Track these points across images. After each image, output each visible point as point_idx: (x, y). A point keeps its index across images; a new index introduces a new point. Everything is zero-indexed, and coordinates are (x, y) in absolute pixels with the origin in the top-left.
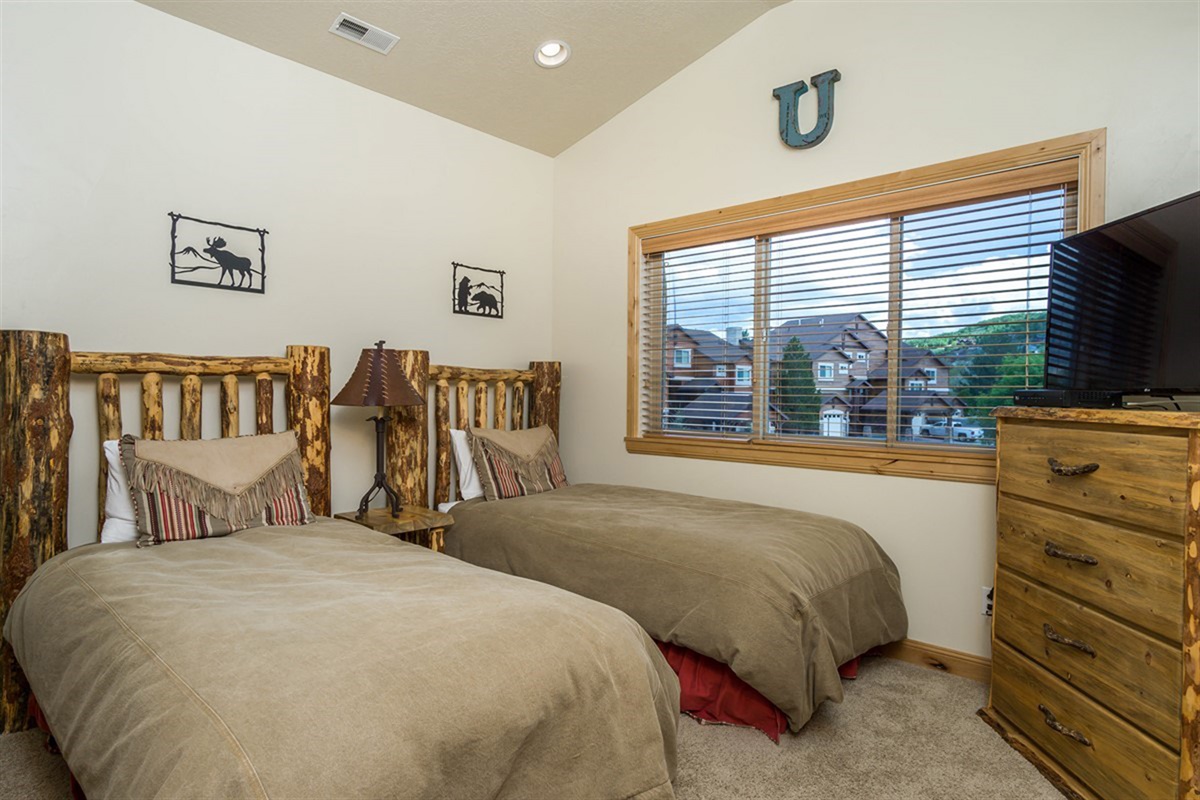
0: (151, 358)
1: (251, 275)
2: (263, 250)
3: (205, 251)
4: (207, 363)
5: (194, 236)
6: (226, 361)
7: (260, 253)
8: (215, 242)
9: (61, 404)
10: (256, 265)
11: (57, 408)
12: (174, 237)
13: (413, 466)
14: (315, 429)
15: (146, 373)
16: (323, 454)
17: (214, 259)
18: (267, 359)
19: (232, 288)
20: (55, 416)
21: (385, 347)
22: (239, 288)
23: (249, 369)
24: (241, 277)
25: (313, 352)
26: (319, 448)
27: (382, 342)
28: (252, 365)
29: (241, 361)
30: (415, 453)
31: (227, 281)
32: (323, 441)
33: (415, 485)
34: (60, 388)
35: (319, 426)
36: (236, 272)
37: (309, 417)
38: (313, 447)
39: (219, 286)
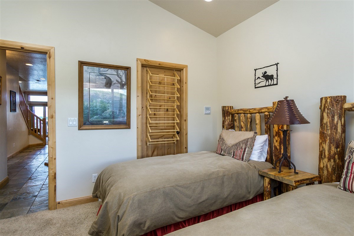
0: (241, 110)
1: (273, 80)
2: (277, 70)
3: (262, 77)
4: (250, 110)
5: (260, 74)
6: (255, 109)
7: (276, 71)
8: (264, 73)
9: (227, 121)
10: (275, 76)
11: (226, 122)
12: (255, 75)
13: (323, 157)
14: (275, 132)
15: (241, 114)
16: (278, 142)
17: (264, 78)
18: (266, 108)
19: (269, 85)
20: (225, 123)
21: (288, 99)
22: (271, 85)
23: (260, 111)
24: (271, 81)
25: (275, 104)
26: (277, 139)
27: (287, 97)
28: (261, 110)
29: (258, 109)
30: (325, 150)
31: (267, 84)
32: (278, 137)
33: (324, 166)
34: (227, 118)
35: (277, 131)
36: (270, 80)
37: (274, 128)
38: (275, 139)
39: (265, 86)
